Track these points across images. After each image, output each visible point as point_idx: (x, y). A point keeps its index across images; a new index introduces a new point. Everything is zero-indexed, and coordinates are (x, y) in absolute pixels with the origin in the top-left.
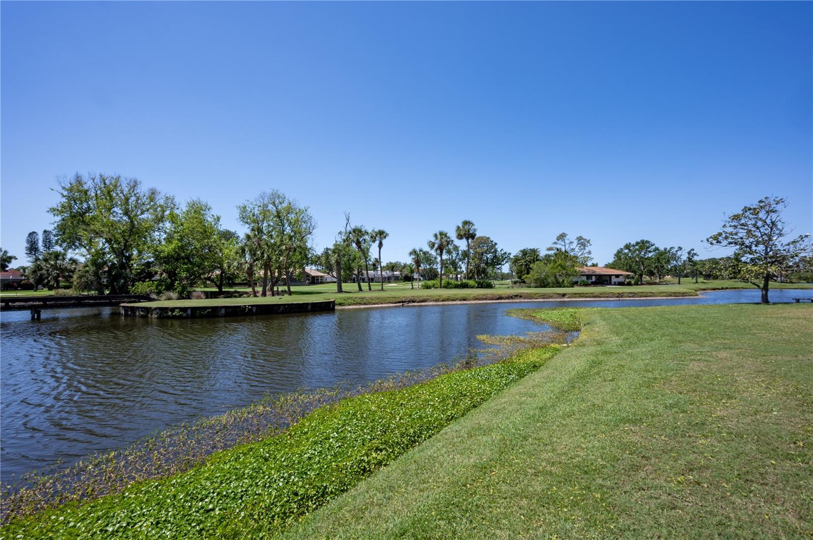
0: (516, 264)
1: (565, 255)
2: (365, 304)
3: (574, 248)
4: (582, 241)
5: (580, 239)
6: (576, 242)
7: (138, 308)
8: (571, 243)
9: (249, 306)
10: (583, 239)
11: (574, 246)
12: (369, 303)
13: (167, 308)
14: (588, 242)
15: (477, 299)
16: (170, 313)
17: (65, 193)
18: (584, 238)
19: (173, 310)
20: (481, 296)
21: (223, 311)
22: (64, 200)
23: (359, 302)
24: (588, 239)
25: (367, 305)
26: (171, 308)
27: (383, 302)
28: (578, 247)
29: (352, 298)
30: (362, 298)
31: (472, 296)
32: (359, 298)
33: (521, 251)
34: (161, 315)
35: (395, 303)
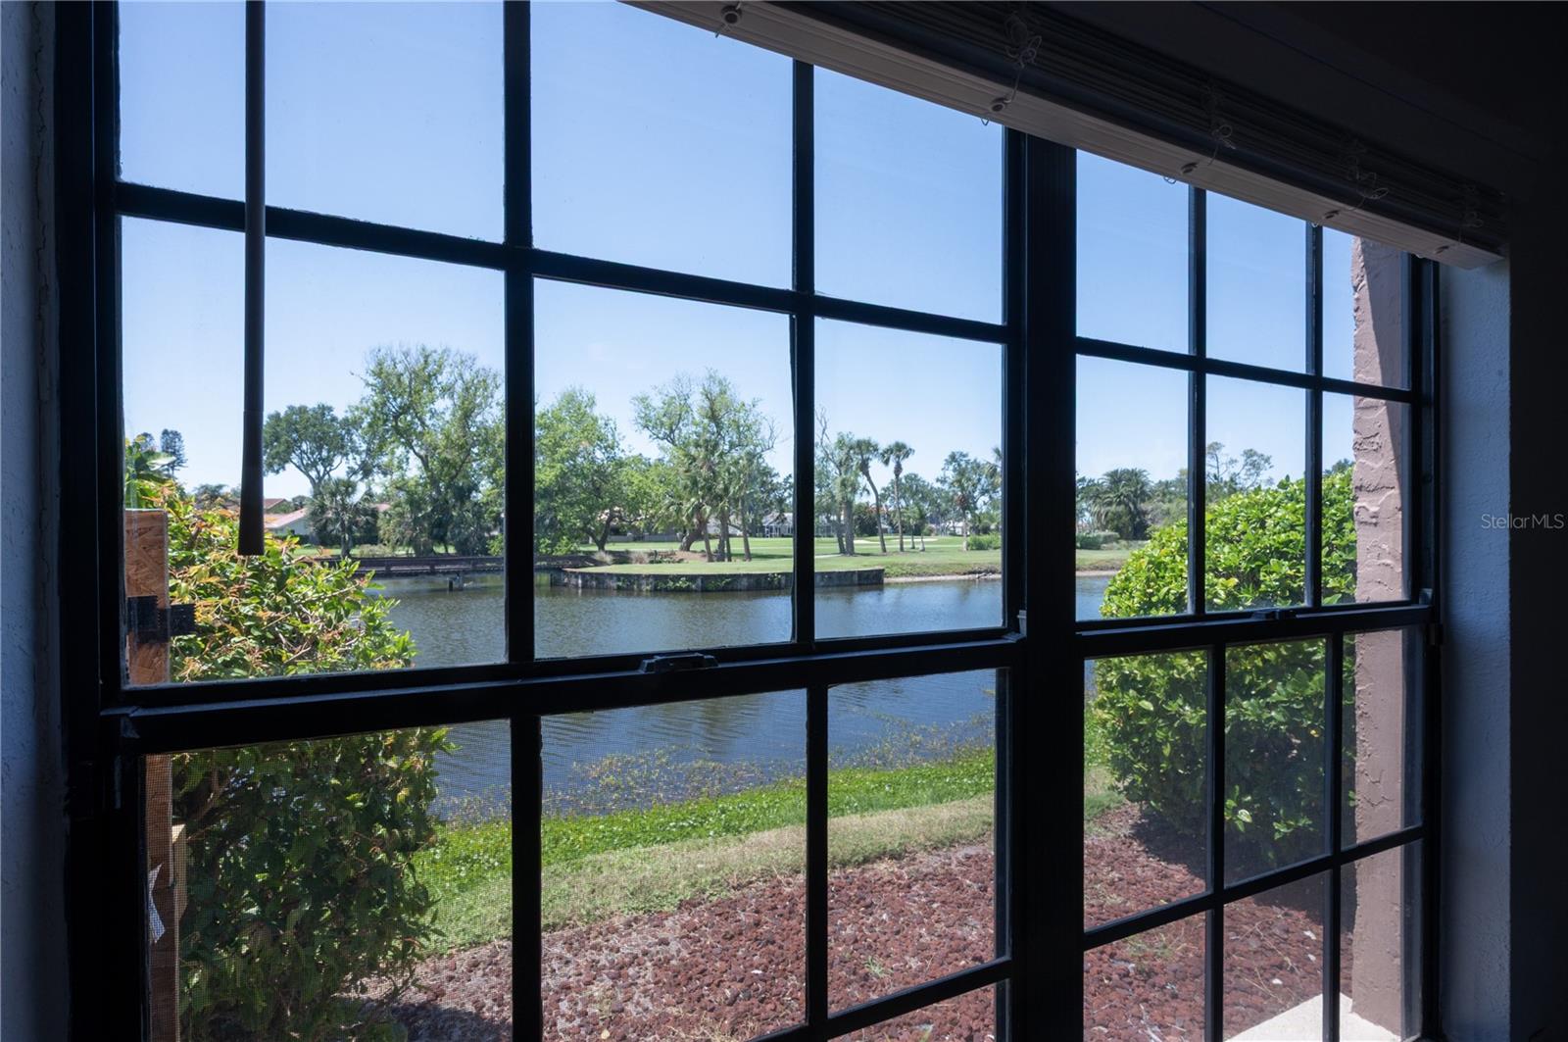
0: (1098, 500)
1: (1230, 487)
2: (919, 575)
3: (1237, 472)
4: (1255, 458)
5: (1249, 454)
6: (1242, 460)
7: (610, 575)
8: (1233, 461)
9: (778, 574)
10: (1255, 454)
11: (1237, 468)
12: (925, 574)
13: (666, 576)
14: (1267, 460)
15: (1097, 568)
16: (671, 584)
17: (371, 380)
18: (1259, 452)
19: (677, 578)
20: (1103, 564)
21: (745, 582)
22: (369, 391)
23: (909, 571)
24: (1266, 455)
25: (922, 576)
26: (674, 576)
27: (945, 571)
28: (1244, 471)
29: (897, 565)
30: (913, 565)
31: (1087, 563)
32: (908, 565)
33: (1108, 475)
34: (656, 586)
35: (965, 574)
